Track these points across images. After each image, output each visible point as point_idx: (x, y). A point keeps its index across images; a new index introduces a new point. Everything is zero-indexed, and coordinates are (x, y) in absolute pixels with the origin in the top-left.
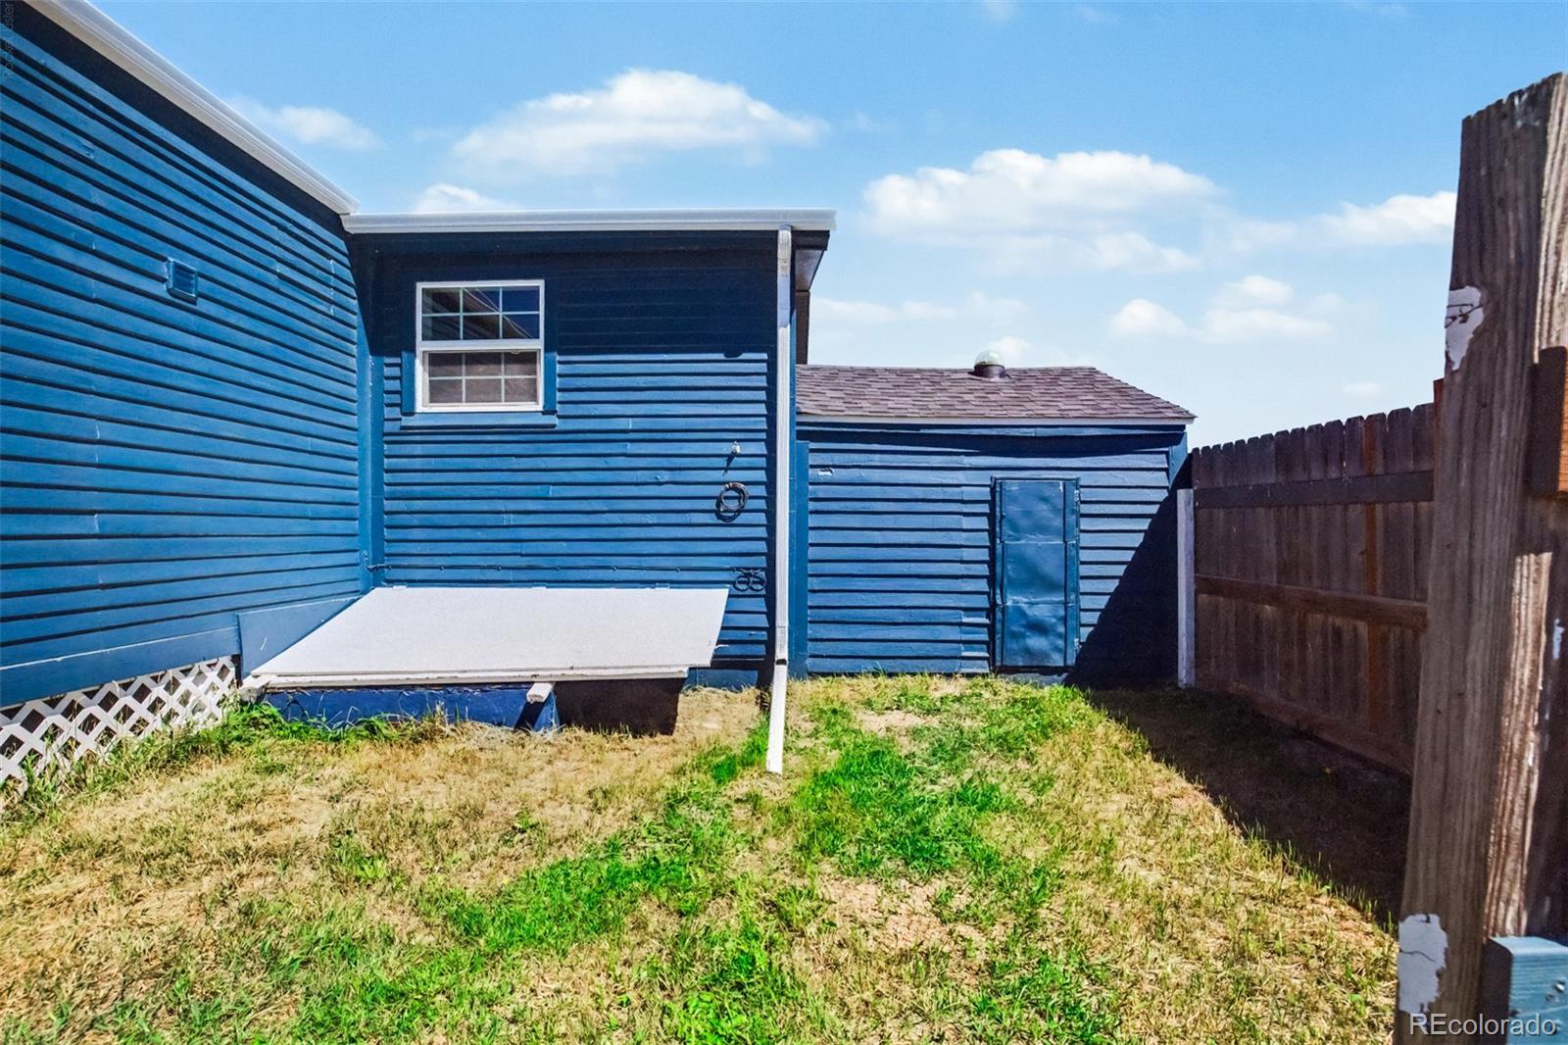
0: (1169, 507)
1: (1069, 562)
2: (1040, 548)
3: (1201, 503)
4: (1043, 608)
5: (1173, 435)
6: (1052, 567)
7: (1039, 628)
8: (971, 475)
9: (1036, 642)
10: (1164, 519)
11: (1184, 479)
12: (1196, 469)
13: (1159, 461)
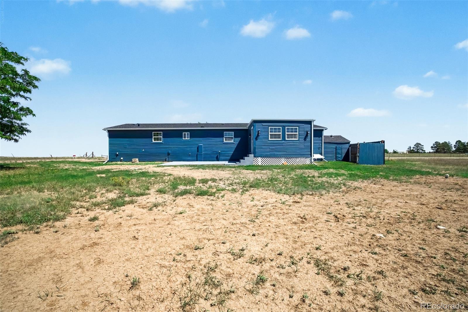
0: (349, 148)
1: (342, 152)
2: (339, 151)
3: (351, 148)
4: (340, 156)
5: (349, 143)
6: (340, 153)
7: (339, 157)
8: (334, 146)
9: (339, 159)
10: (349, 149)
11: (350, 146)
12: (351, 145)
13: (348, 145)
